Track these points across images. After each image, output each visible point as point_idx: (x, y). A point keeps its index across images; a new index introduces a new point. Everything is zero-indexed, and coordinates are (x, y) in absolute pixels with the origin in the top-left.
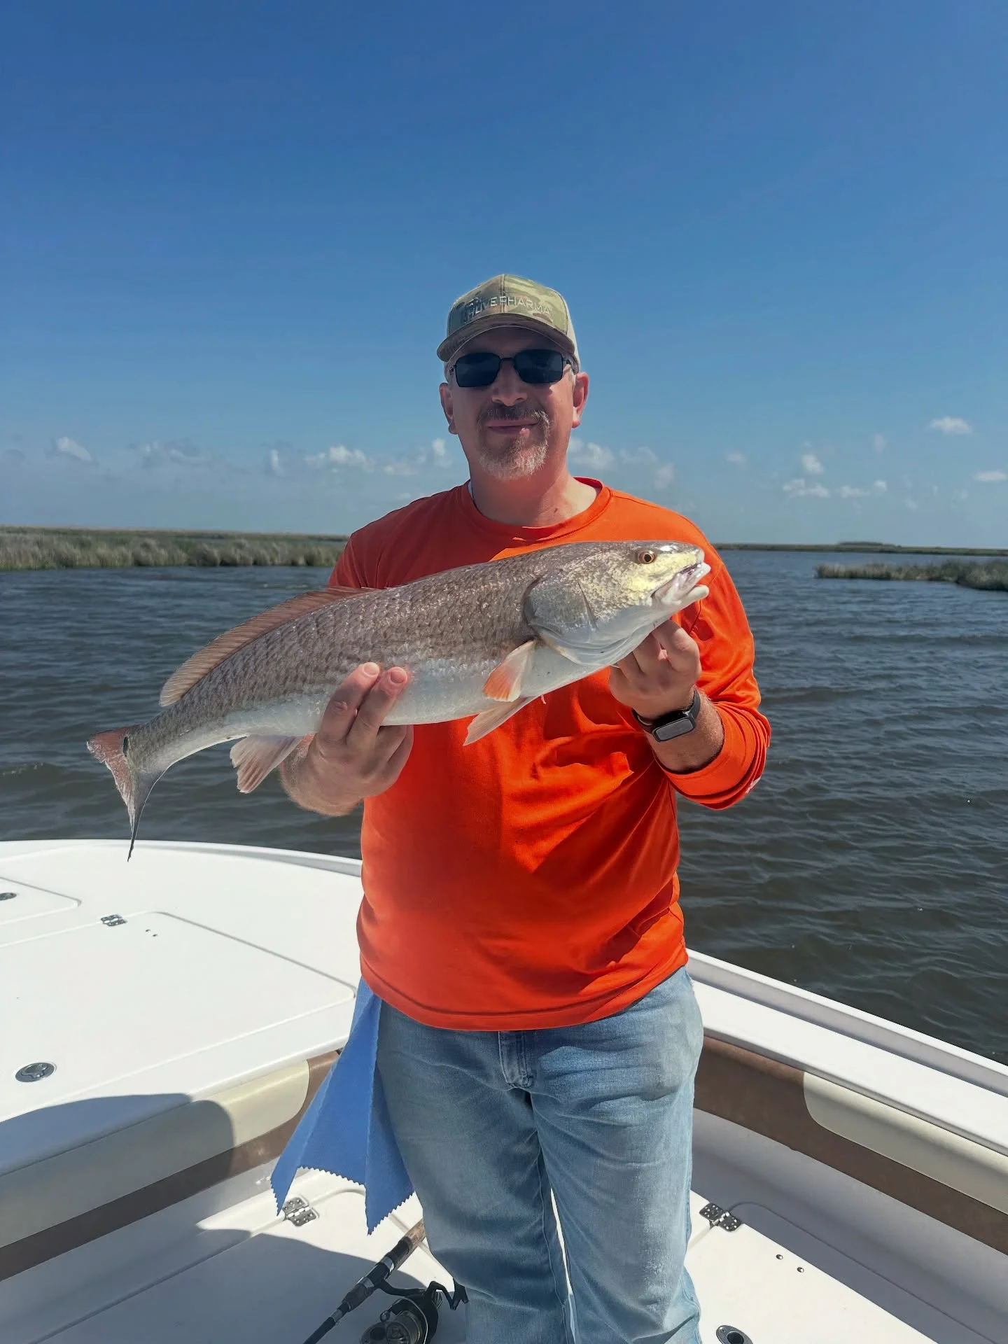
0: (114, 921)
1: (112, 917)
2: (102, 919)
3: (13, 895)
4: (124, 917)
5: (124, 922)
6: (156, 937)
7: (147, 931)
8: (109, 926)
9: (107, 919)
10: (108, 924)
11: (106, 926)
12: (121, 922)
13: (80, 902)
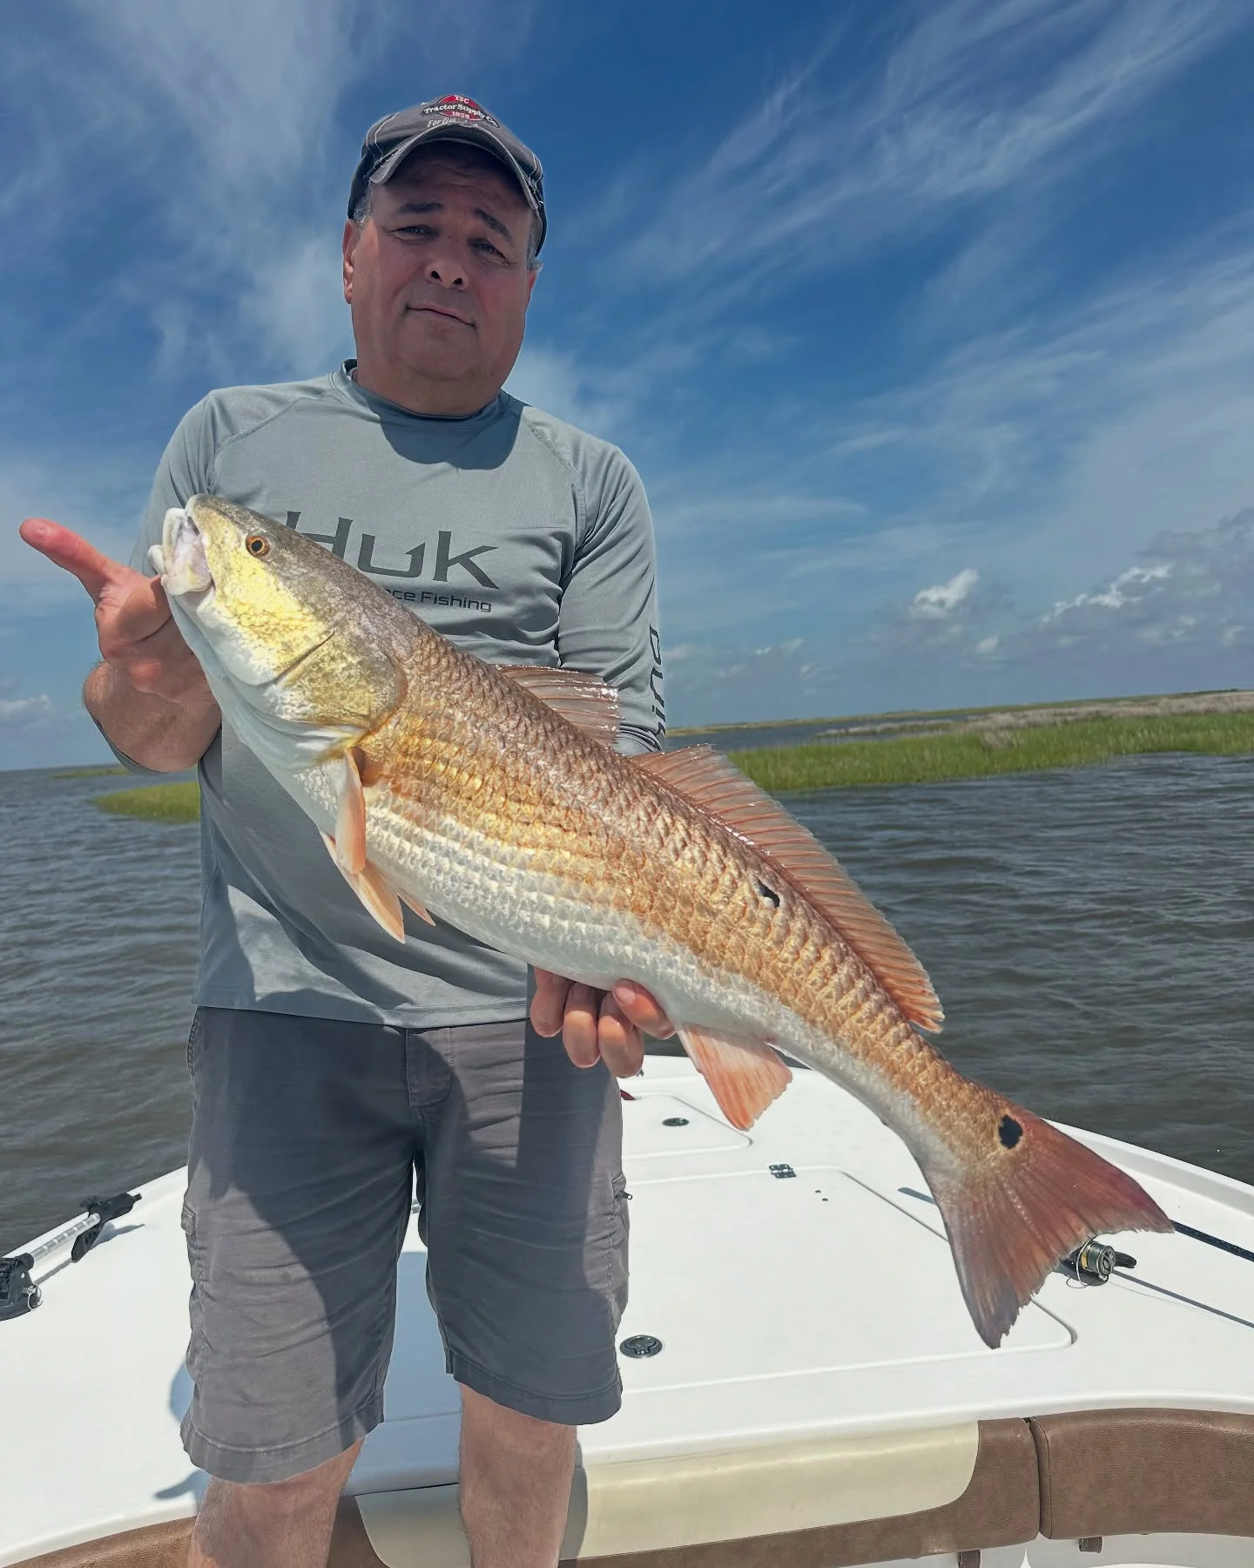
0: (783, 1172)
1: (783, 1167)
2: (770, 1167)
3: (685, 1122)
4: (796, 1170)
5: (795, 1176)
6: (825, 1202)
7: (817, 1192)
8: (777, 1177)
9: (776, 1167)
10: (775, 1175)
11: (774, 1176)
12: (791, 1174)
13: (751, 1142)
